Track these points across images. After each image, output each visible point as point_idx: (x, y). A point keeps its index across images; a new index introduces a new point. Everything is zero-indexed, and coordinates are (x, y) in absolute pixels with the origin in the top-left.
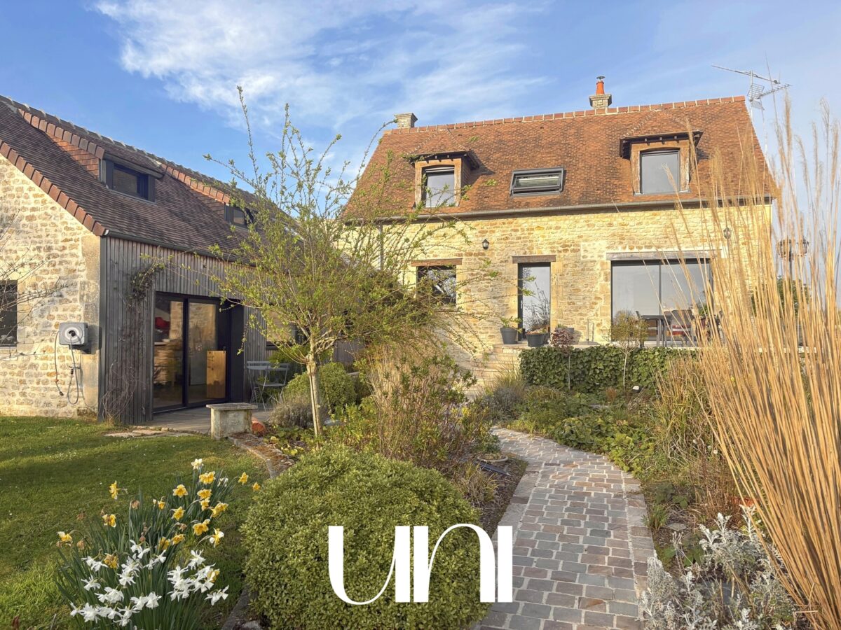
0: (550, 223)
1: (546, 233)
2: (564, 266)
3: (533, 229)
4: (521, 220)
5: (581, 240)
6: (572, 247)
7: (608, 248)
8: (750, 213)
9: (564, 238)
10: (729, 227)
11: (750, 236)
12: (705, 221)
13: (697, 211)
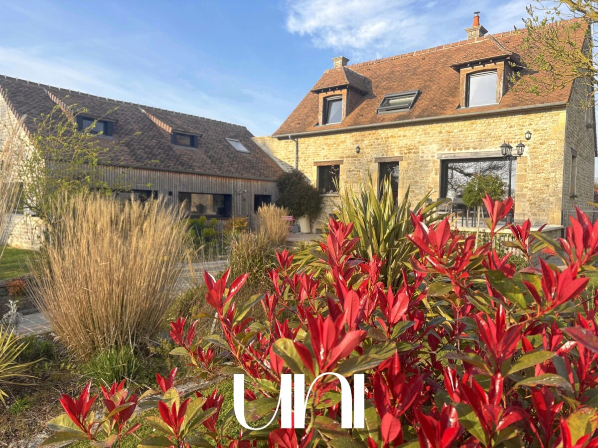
0: (400, 133)
1: (397, 140)
2: (408, 164)
3: (388, 138)
4: (380, 131)
5: (420, 144)
6: (414, 150)
7: (438, 150)
8: (548, 118)
9: (409, 143)
10: (530, 130)
11: (546, 137)
12: (511, 127)
13: (505, 119)
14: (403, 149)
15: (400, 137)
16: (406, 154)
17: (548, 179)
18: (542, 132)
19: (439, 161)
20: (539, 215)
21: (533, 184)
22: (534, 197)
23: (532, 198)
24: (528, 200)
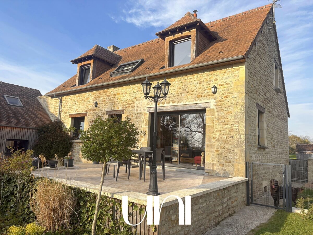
0: (122, 91)
1: (121, 96)
2: (128, 116)
3: (115, 95)
4: (110, 90)
5: (135, 100)
6: (132, 105)
7: (148, 104)
8: (230, 74)
9: (128, 99)
10: (216, 85)
11: (230, 91)
12: (201, 83)
13: (196, 76)
14: (125, 104)
15: (123, 94)
16: (126, 108)
17: (233, 130)
18: (226, 86)
19: (148, 113)
20: (226, 166)
21: (220, 135)
22: (220, 147)
23: (219, 149)
24: (216, 151)
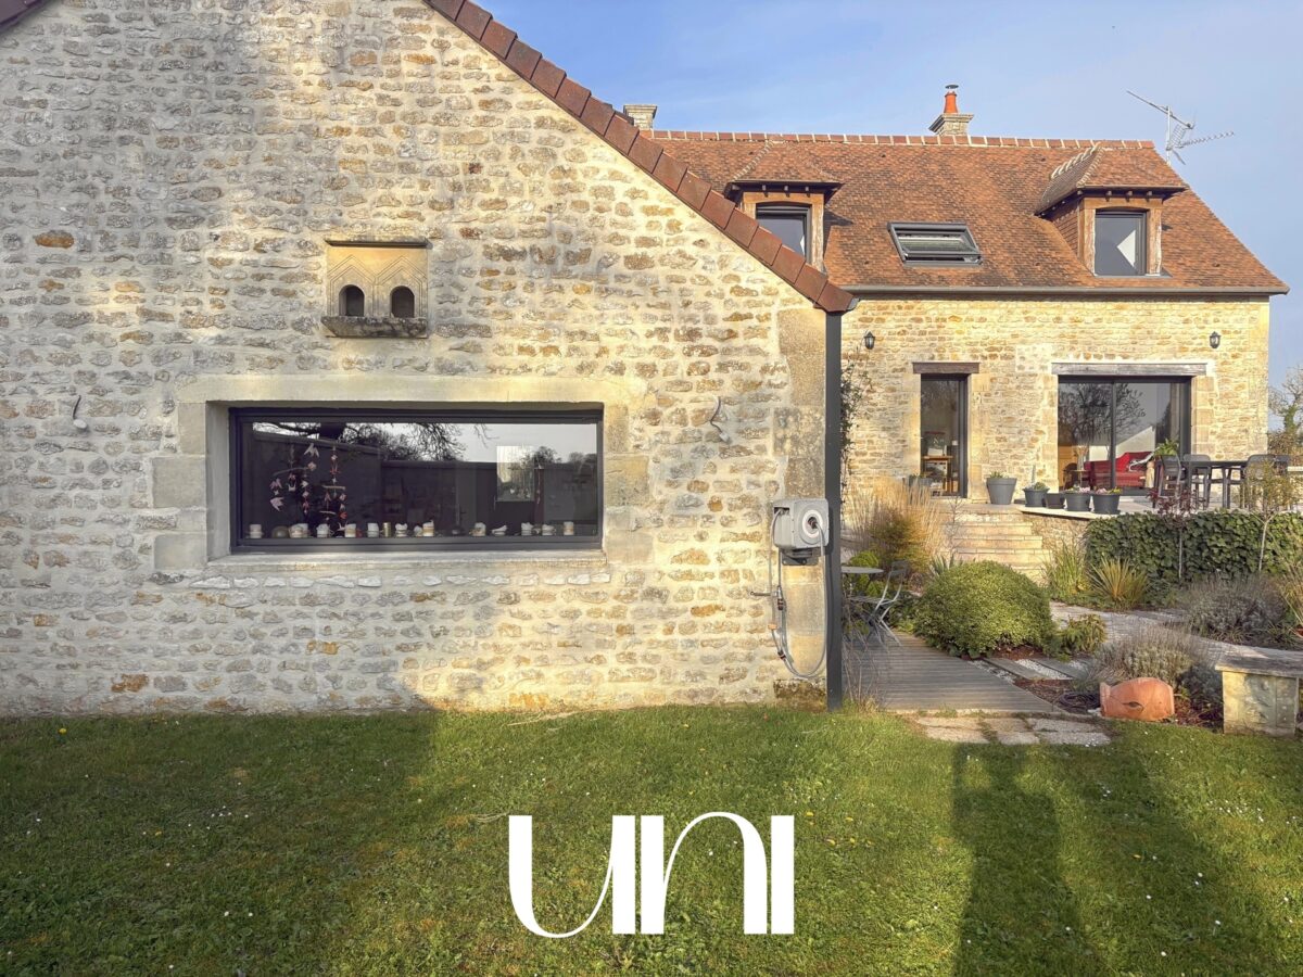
0: (972, 312)
2: (991, 380)
3: (944, 320)
4: (927, 304)
5: (1015, 340)
6: (1003, 352)
7: (1055, 355)
8: (1243, 313)
9: (992, 336)
10: (1217, 331)
11: (1241, 346)
12: (1186, 321)
14: (979, 347)
15: (972, 320)
16: (985, 358)
17: (1247, 419)
18: (1235, 336)
19: (1055, 376)
21: (1224, 427)
